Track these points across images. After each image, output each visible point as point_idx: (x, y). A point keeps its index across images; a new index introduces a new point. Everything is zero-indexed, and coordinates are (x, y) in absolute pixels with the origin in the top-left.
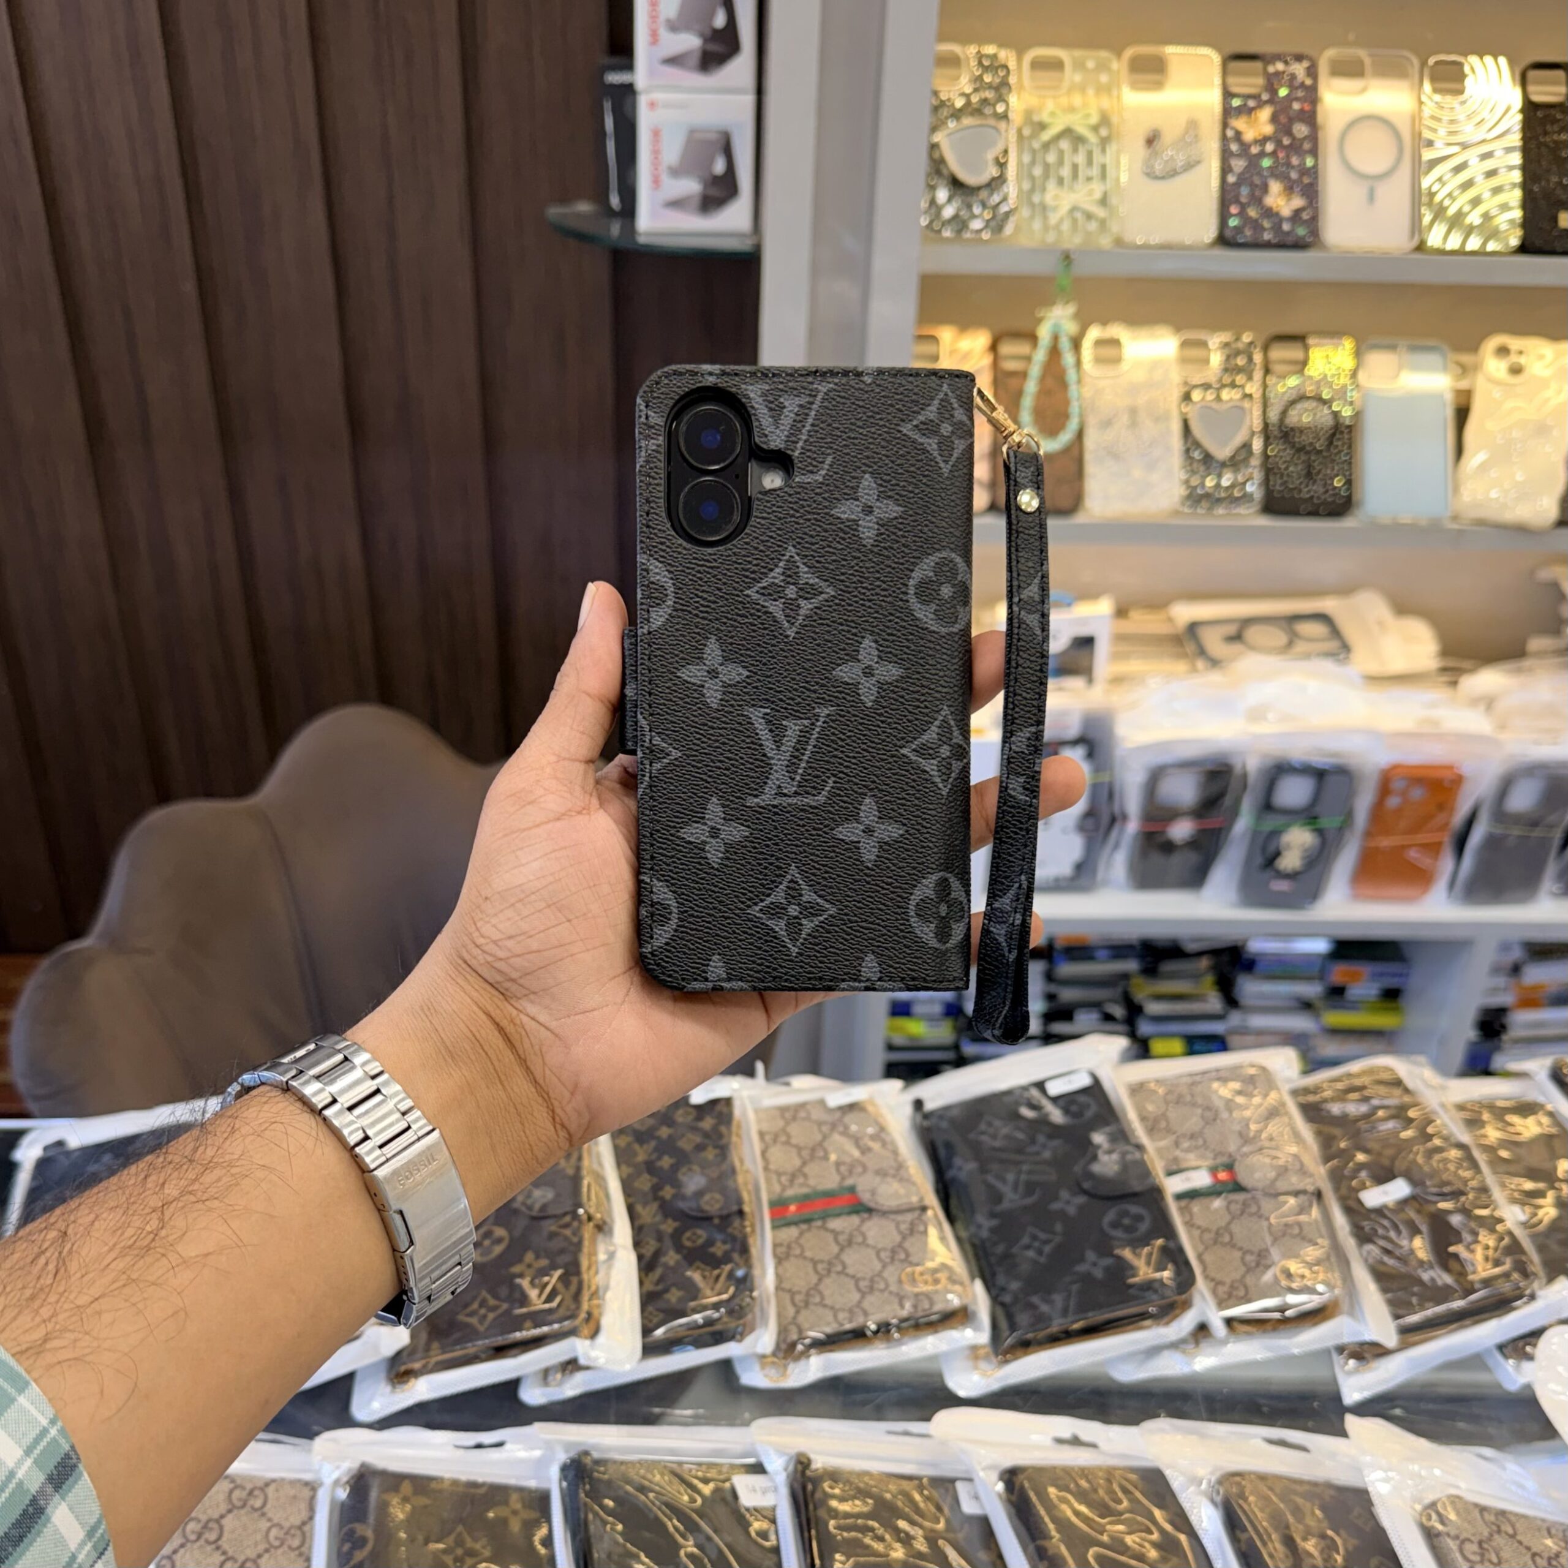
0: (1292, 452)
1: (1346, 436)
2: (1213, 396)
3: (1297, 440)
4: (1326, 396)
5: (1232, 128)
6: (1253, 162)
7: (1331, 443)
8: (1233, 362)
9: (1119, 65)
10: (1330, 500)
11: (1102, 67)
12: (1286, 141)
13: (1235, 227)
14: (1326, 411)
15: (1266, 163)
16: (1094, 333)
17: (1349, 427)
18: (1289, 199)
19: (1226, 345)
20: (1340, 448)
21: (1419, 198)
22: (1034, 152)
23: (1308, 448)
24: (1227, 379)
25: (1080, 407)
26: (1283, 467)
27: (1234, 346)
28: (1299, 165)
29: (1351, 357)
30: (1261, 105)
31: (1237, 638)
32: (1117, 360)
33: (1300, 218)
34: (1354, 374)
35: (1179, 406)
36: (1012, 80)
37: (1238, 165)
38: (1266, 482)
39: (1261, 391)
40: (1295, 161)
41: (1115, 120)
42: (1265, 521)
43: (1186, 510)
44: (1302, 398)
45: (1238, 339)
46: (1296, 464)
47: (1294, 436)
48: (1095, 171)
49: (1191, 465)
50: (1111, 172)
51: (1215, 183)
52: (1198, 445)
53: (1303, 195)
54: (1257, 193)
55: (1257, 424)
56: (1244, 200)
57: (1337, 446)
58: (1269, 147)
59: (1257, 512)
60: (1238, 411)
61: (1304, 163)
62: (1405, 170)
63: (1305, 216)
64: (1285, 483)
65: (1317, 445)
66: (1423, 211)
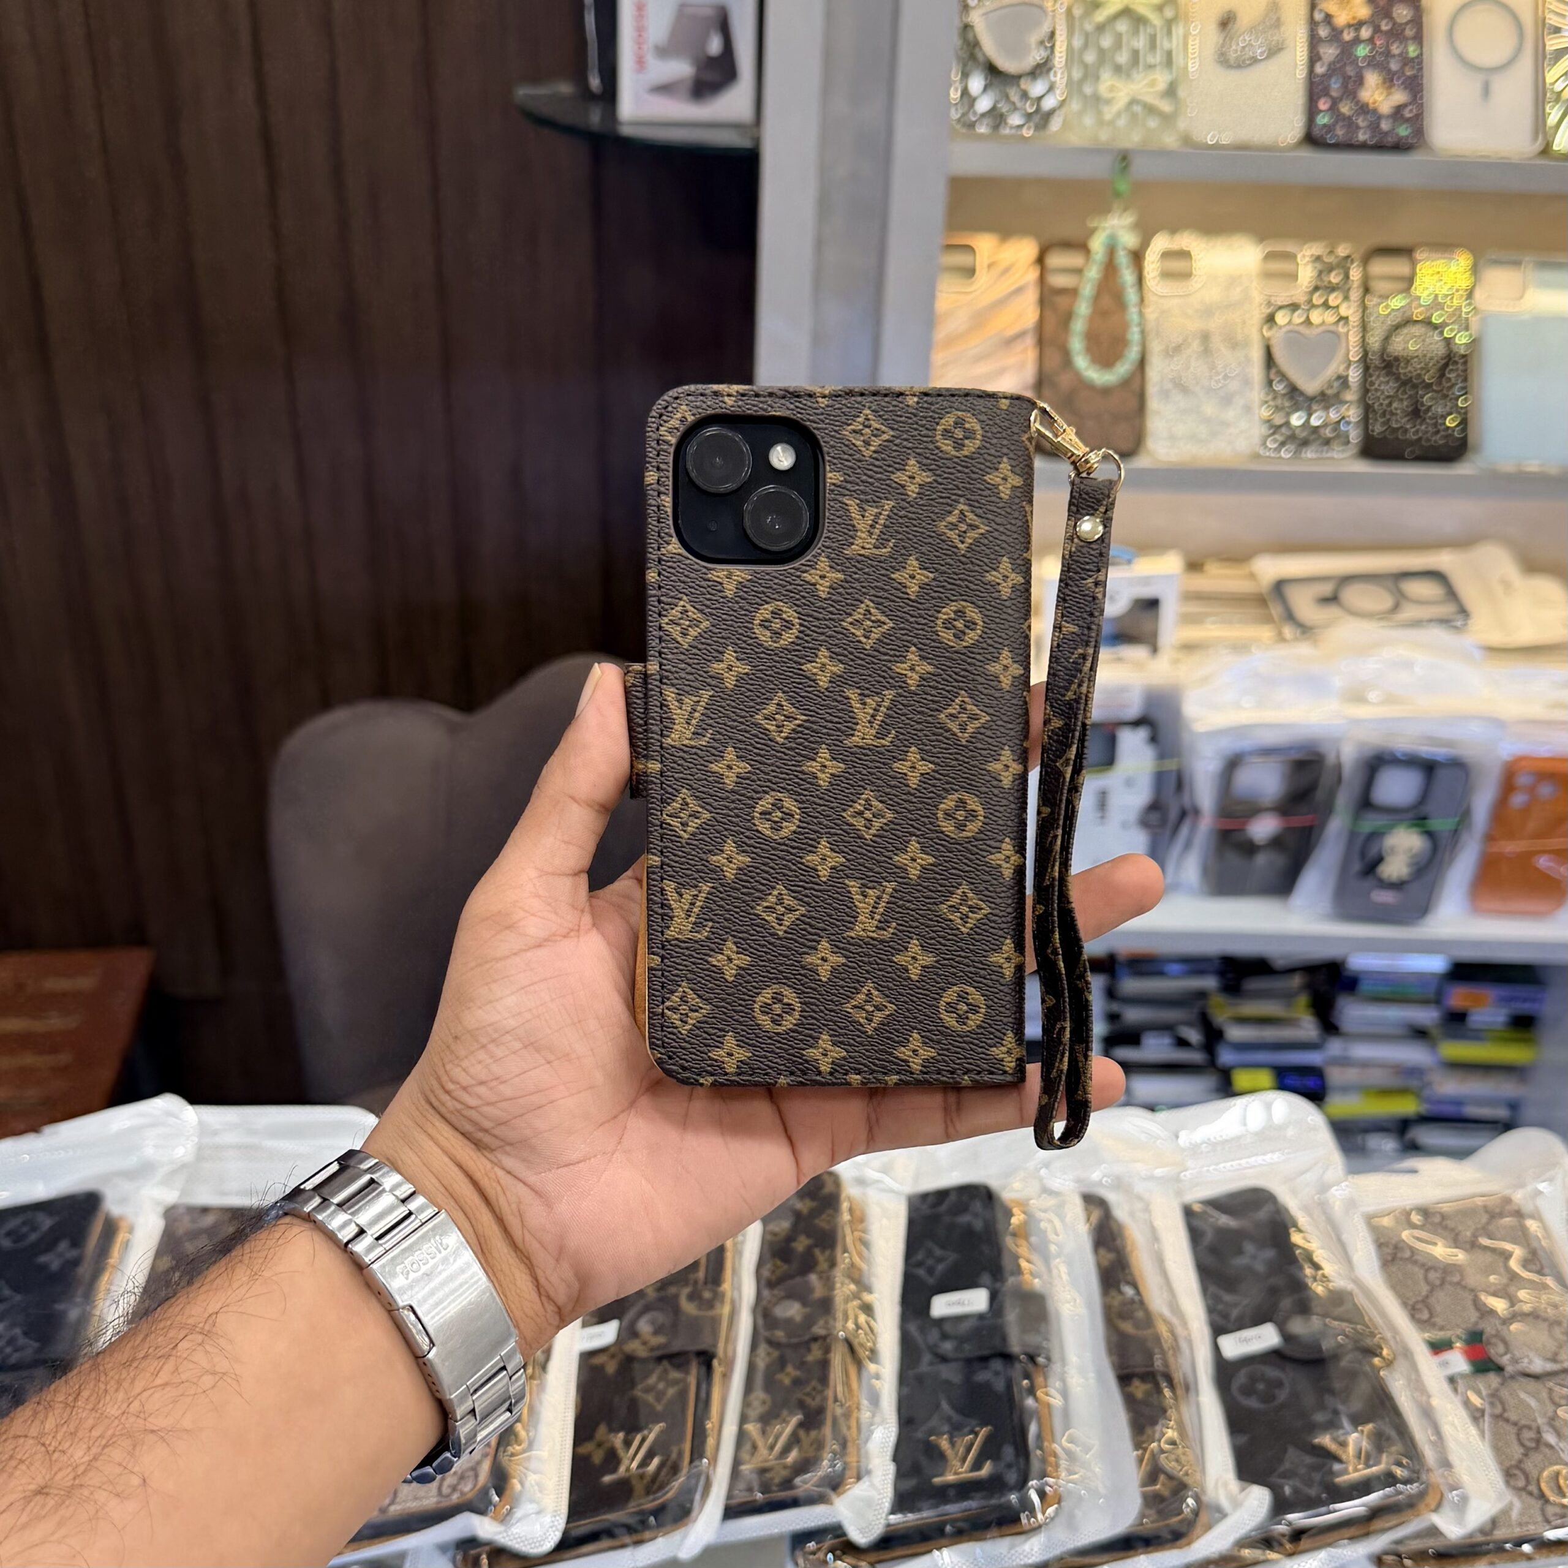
0: (1397, 385)
1: (1461, 367)
2: (1302, 320)
3: (1401, 371)
4: (1435, 320)
5: (1321, 11)
6: (1347, 50)
7: (1442, 375)
8: (1326, 279)
10: (1441, 442)
12: (1385, 26)
13: (1325, 125)
14: (1437, 338)
15: (1362, 51)
16: (1160, 243)
17: (1464, 356)
18: (1389, 94)
19: (1318, 259)
20: (1453, 381)
21: (1543, 94)
22: (1087, 36)
23: (1415, 381)
24: (1317, 299)
25: (1143, 332)
26: (1387, 402)
27: (1326, 260)
28: (1400, 55)
29: (1467, 275)
31: (1332, 599)
32: (1187, 275)
33: (1402, 117)
34: (1470, 294)
35: (1260, 331)
37: (1329, 52)
38: (1365, 420)
39: (1359, 315)
40: (1395, 49)
42: (1363, 467)
43: (1269, 453)
44: (1408, 322)
45: (1331, 253)
46: (1402, 400)
47: (1398, 366)
48: (1157, 58)
49: (1274, 398)
50: (1178, 60)
51: (1301, 73)
52: (1283, 377)
53: (1406, 88)
54: (1351, 86)
55: (1355, 355)
56: (1334, 94)
57: (1449, 379)
58: (1365, 33)
59: (1353, 457)
60: (1332, 337)
61: (1407, 53)
62: (1527, 61)
63: (1408, 113)
64: (1387, 422)
65: (1426, 377)
66: (1548, 110)
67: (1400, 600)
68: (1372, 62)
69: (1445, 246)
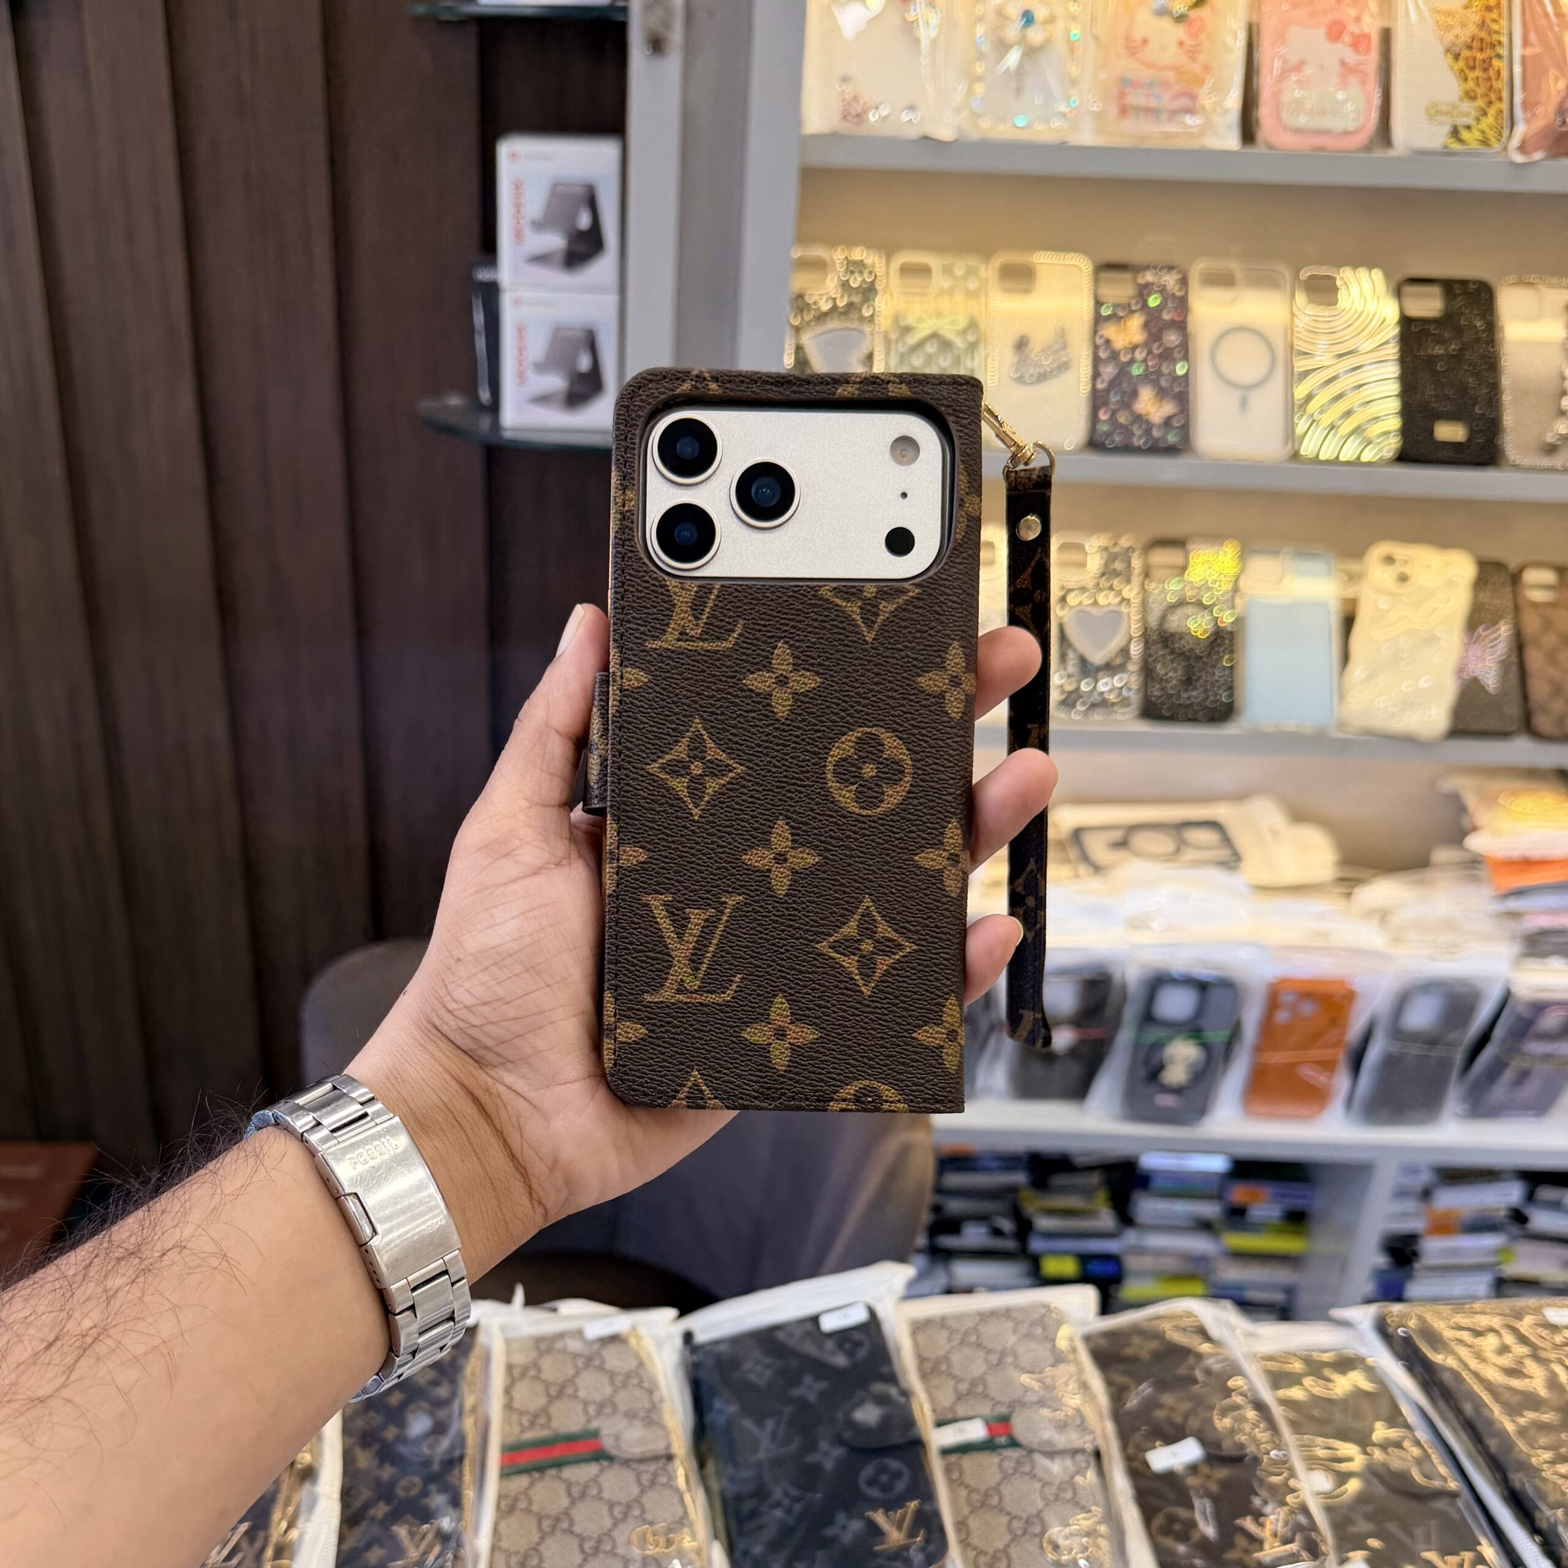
0: (1173, 657)
1: (1228, 643)
2: (1090, 601)
3: (1176, 646)
4: (1206, 601)
5: (1101, 337)
6: (1123, 371)
8: (1111, 566)
9: (989, 272)
10: (1210, 705)
11: (970, 272)
12: (1156, 350)
13: (1107, 433)
14: (1207, 617)
15: (1137, 370)
17: (1231, 633)
18: (1160, 406)
19: (1104, 549)
20: (1222, 654)
21: (1293, 408)
22: (902, 356)
23: (1188, 654)
24: (1103, 582)
26: (1162, 672)
27: (1111, 550)
28: (1170, 374)
29: (1234, 562)
30: (1132, 312)
31: (1122, 844)
33: (1171, 426)
34: (1236, 580)
35: (1054, 610)
36: (879, 286)
37: (1109, 371)
38: (1145, 687)
39: (1140, 596)
40: (1165, 370)
41: (982, 326)
42: (1144, 727)
43: (1061, 715)
44: (1181, 603)
45: (1115, 544)
47: (1173, 641)
49: (1069, 668)
51: (1085, 389)
52: (1073, 649)
53: (1175, 402)
54: (1127, 400)
55: (1135, 629)
56: (1113, 406)
57: (1218, 652)
58: (1140, 355)
59: (1134, 718)
60: (1115, 615)
61: (1175, 372)
62: (1278, 382)
63: (1176, 423)
64: (1163, 689)
65: (1197, 651)
66: (1296, 421)
67: (1182, 845)
68: (1145, 379)
69: (1215, 538)
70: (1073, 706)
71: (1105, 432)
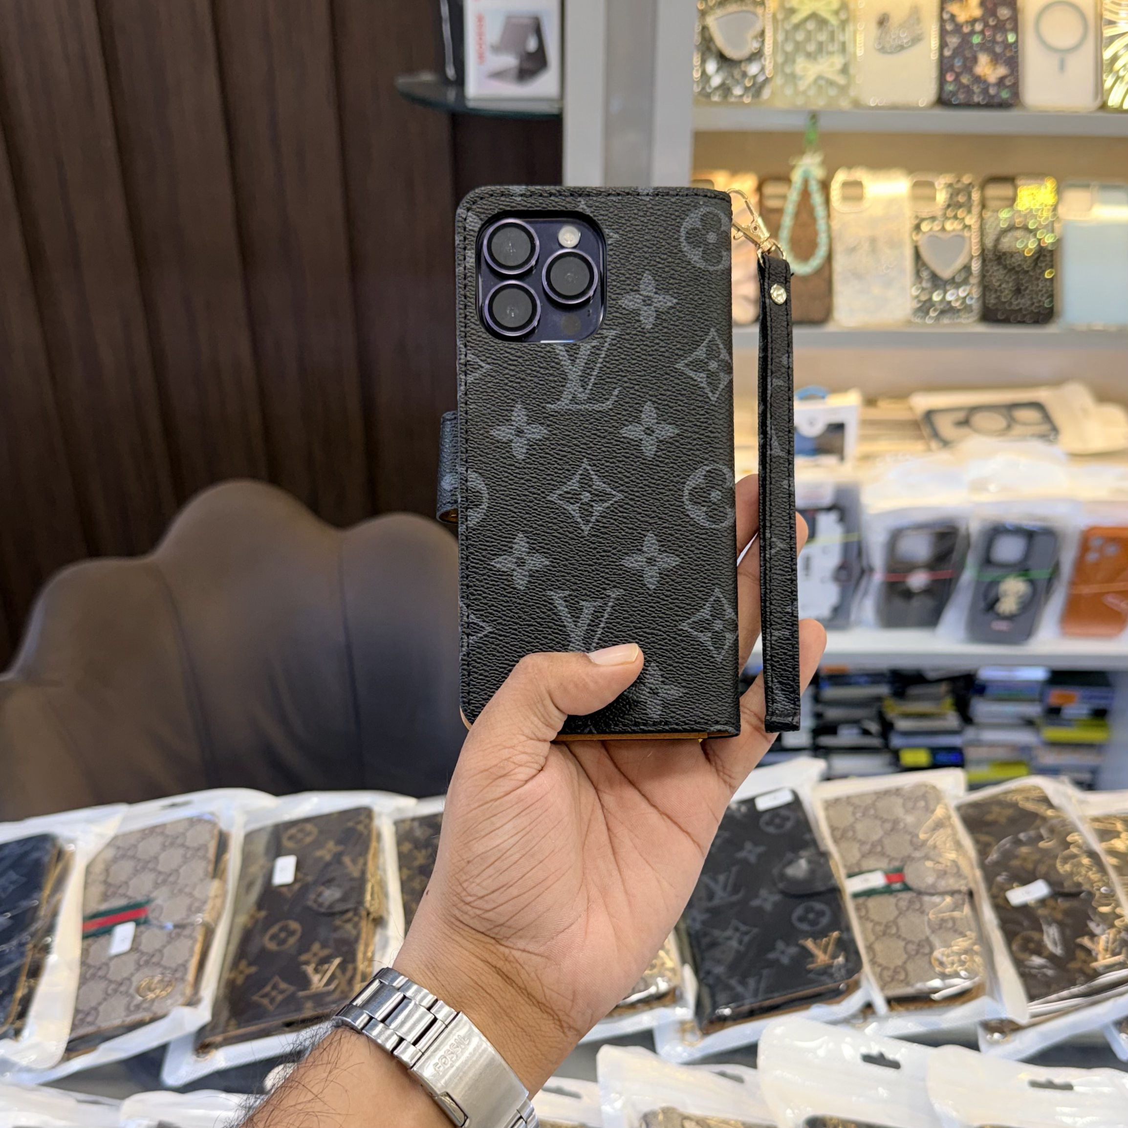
0: (1005, 272)
1: (1049, 258)
2: (939, 228)
3: (1008, 262)
4: (1031, 226)
5: (948, 12)
6: (966, 39)
7: (1036, 264)
8: (955, 200)
10: (1035, 310)
12: (992, 22)
14: (1032, 239)
15: (976, 40)
16: (841, 176)
17: (1051, 252)
18: (995, 69)
19: (950, 185)
20: (1044, 268)
21: (1101, 67)
22: (786, 32)
23: (1017, 269)
24: (950, 213)
25: (830, 237)
26: (997, 284)
27: (956, 186)
28: (1003, 42)
29: (1052, 195)
31: (965, 423)
32: (860, 198)
33: (1004, 85)
34: (1055, 208)
35: (911, 235)
37: (954, 41)
38: (983, 296)
39: (979, 223)
40: (999, 38)
41: (852, 6)
42: (983, 329)
43: (918, 320)
44: (1012, 228)
45: (959, 181)
47: (1006, 259)
48: (837, 47)
49: (920, 283)
50: (849, 48)
51: (934, 56)
52: (927, 267)
53: (1006, 65)
54: (968, 64)
55: (975, 250)
56: (957, 70)
57: (1041, 267)
58: (978, 27)
59: (975, 322)
60: (959, 239)
61: (1007, 40)
62: (1090, 45)
63: (1008, 82)
64: (998, 298)
65: (1025, 267)
66: (1104, 77)
67: (1012, 422)
68: (983, 47)
69: (1037, 175)
70: (927, 313)
71: (951, 92)
